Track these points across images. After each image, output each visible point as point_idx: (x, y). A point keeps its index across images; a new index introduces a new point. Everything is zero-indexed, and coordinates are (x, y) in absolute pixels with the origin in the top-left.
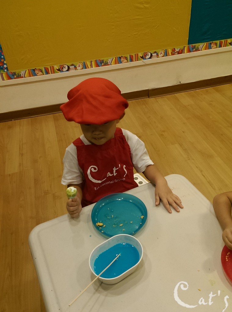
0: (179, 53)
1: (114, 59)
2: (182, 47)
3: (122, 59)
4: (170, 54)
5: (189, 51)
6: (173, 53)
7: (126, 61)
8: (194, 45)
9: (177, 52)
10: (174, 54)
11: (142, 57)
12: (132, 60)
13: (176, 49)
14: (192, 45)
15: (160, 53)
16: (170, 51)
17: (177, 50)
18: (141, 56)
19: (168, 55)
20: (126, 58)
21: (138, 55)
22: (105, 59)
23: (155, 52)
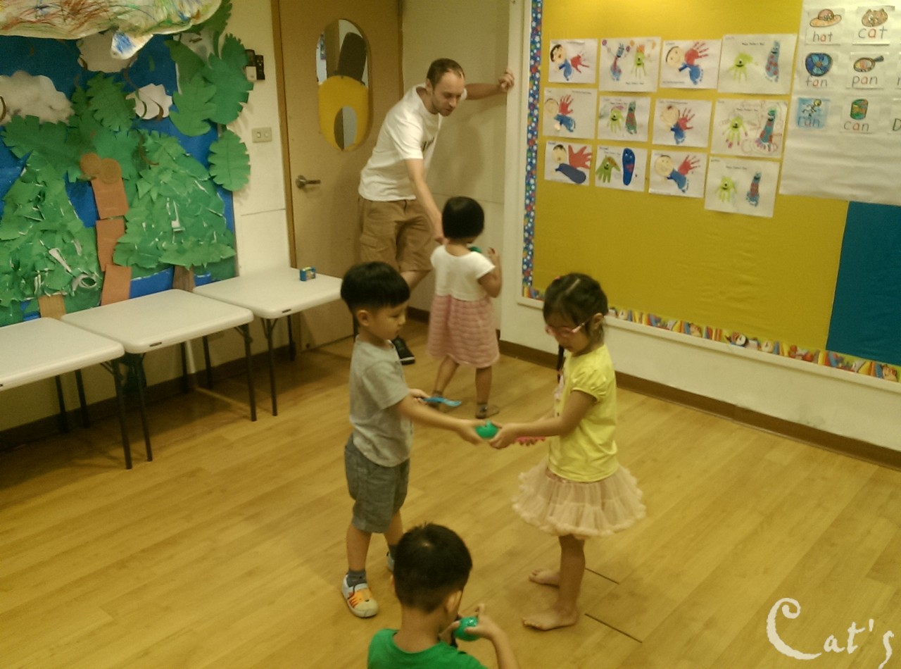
0: (804, 358)
1: (679, 323)
2: (813, 350)
3: (692, 329)
4: (786, 354)
5: (828, 363)
6: (792, 353)
7: (698, 333)
8: (840, 355)
9: (800, 355)
10: (794, 357)
11: (729, 339)
12: (709, 336)
13: (798, 348)
14: (837, 356)
15: (765, 344)
16: (786, 349)
17: (801, 351)
18: (728, 336)
19: (781, 353)
20: (700, 330)
21: (721, 331)
22: (664, 318)
23: (755, 339)
